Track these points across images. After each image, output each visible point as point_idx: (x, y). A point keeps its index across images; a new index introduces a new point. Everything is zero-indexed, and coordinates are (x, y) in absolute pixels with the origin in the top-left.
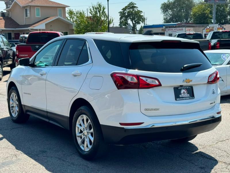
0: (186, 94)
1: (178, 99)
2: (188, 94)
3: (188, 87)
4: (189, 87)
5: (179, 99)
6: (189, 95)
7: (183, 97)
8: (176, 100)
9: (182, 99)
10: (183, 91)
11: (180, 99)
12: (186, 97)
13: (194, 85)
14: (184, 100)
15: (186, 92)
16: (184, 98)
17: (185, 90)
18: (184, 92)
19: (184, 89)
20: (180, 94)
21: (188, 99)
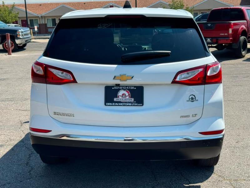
0: (128, 97)
2: (131, 97)
3: (132, 88)
4: (135, 87)
5: (110, 104)
6: (133, 99)
7: (120, 102)
8: (105, 105)
9: (116, 104)
10: (121, 93)
11: (114, 104)
12: (126, 102)
14: (121, 105)
15: (127, 94)
16: (122, 102)
17: (127, 91)
18: (123, 94)
19: (124, 90)
20: (116, 97)
21: (128, 105)
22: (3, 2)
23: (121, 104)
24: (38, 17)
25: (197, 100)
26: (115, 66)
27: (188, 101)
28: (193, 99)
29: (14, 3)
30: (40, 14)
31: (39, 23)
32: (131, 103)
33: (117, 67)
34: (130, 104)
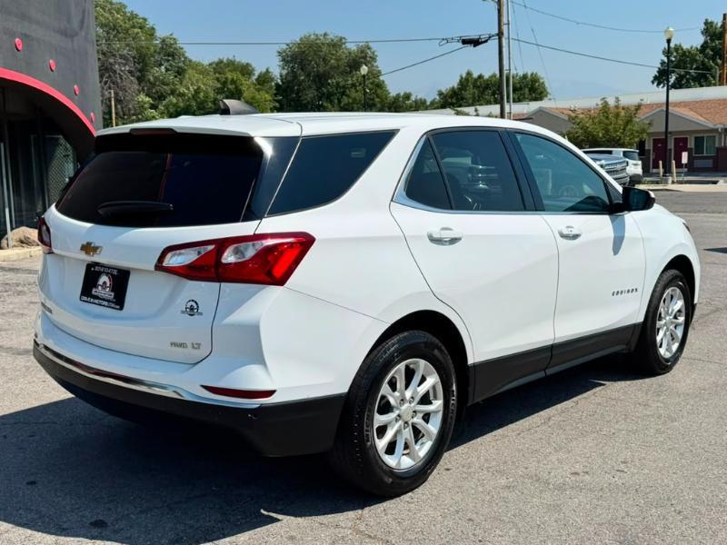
0: (108, 289)
1: (85, 298)
2: (112, 291)
3: (115, 272)
4: (118, 271)
6: (113, 294)
7: (97, 297)
8: (80, 299)
9: (92, 300)
10: (104, 279)
11: (89, 299)
12: (103, 299)
13: (133, 269)
14: (96, 304)
15: (108, 285)
16: (98, 298)
17: (109, 278)
18: (105, 283)
19: (107, 274)
20: (95, 286)
21: (104, 306)
22: (617, 98)
23: (96, 301)
24: (716, 130)
25: (201, 314)
26: (88, 225)
27: (183, 312)
28: (192, 310)
29: (642, 100)
30: (720, 123)
31: (717, 145)
32: (108, 301)
33: (91, 228)
34: (106, 303)
